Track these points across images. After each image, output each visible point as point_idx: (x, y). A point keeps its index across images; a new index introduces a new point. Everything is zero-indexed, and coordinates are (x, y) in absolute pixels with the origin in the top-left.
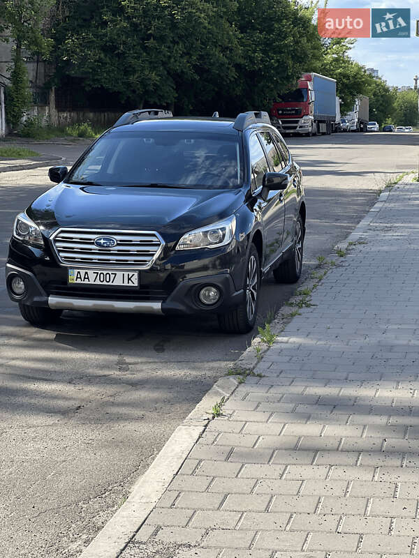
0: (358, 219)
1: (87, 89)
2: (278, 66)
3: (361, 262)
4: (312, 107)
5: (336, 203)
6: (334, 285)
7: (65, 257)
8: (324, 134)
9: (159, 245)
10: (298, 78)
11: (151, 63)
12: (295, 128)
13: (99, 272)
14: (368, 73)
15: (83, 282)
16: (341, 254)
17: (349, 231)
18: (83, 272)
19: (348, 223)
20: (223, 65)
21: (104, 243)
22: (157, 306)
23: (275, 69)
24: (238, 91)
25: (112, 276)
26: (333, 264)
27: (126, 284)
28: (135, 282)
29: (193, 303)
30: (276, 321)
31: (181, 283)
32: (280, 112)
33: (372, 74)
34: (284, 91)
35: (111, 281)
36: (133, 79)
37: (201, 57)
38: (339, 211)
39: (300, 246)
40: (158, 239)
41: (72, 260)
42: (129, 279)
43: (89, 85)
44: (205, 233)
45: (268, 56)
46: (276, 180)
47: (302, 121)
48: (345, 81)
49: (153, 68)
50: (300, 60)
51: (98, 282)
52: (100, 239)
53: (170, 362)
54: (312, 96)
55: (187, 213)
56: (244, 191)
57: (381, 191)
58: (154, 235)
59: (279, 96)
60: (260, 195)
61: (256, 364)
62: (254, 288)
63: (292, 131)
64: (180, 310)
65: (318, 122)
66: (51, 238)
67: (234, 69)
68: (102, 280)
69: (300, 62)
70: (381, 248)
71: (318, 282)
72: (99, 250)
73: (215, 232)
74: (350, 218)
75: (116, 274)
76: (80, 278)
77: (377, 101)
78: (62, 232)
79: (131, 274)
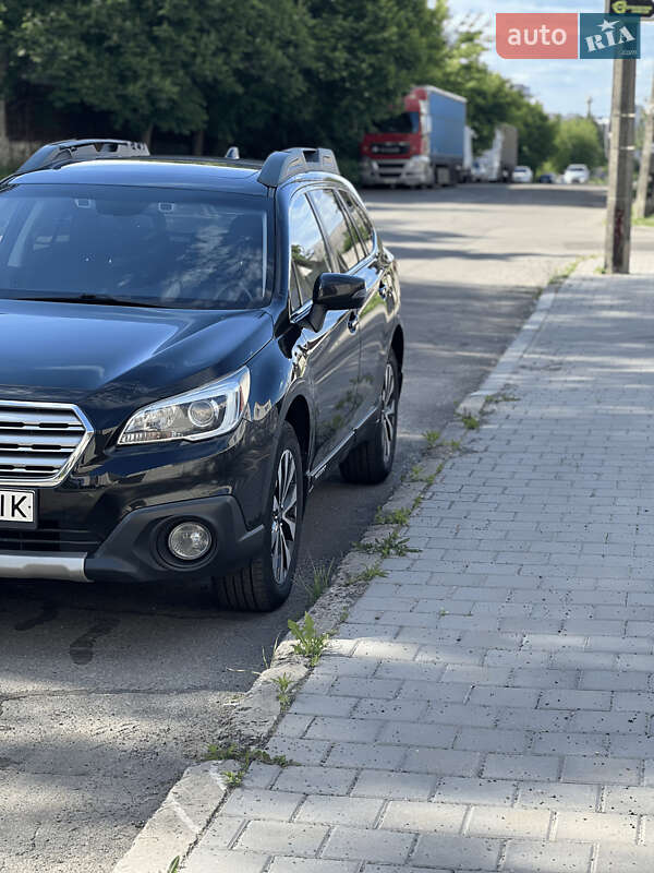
0: (502, 345)
1: (58, 104)
2: (372, 74)
3: (509, 441)
4: (426, 142)
5: (463, 312)
6: (455, 497)
8: (444, 186)
9: (81, 434)
10: (405, 94)
11: (163, 64)
12: (399, 175)
14: (515, 90)
16: (471, 424)
17: (485, 368)
19: (485, 352)
20: (283, 69)
22: (74, 564)
23: (367, 78)
24: (307, 115)
26: (456, 447)
27: (8, 517)
28: (27, 514)
29: (154, 557)
30: (332, 590)
31: (130, 515)
32: (375, 149)
33: (522, 92)
34: (382, 116)
36: (133, 89)
37: (247, 57)
38: (467, 326)
39: (391, 411)
40: (79, 420)
42: (15, 507)
43: (62, 99)
44: (184, 407)
45: (356, 58)
46: (342, 290)
47: (411, 164)
48: (480, 100)
49: (167, 73)
53: (97, 691)
54: (426, 123)
55: (147, 362)
56: (272, 314)
57: (539, 292)
58: (70, 412)
59: (375, 124)
60: (307, 320)
61: (276, 723)
62: (290, 515)
63: (393, 181)
64: (125, 575)
65: (437, 165)
67: (300, 78)
69: (408, 69)
70: (544, 411)
71: (424, 492)
73: (203, 404)
74: (487, 342)
77: (530, 135)
79: (18, 496)
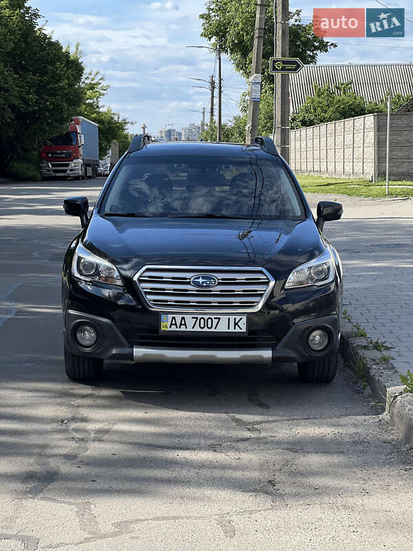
2: (53, 108)
4: (81, 150)
7: (154, 301)
9: (268, 283)
12: (66, 171)
13: (199, 317)
15: (178, 329)
18: (178, 318)
21: (203, 283)
22: (267, 354)
23: (50, 111)
25: (215, 321)
27: (232, 330)
28: (243, 327)
29: (305, 350)
31: (295, 326)
32: (50, 155)
35: (214, 326)
40: (266, 276)
41: (164, 304)
42: (236, 324)
47: (72, 164)
50: (74, 103)
51: (197, 329)
52: (198, 278)
54: (81, 139)
58: (261, 272)
63: (62, 174)
65: (86, 165)
66: (135, 278)
67: (10, 110)
68: (202, 326)
72: (197, 291)
75: (219, 319)
76: (176, 324)
78: (148, 270)
79: (238, 318)
